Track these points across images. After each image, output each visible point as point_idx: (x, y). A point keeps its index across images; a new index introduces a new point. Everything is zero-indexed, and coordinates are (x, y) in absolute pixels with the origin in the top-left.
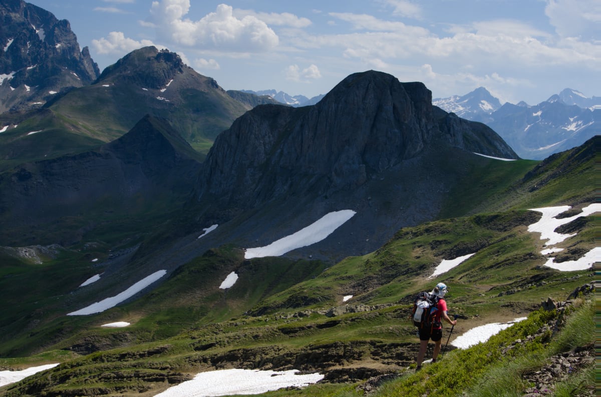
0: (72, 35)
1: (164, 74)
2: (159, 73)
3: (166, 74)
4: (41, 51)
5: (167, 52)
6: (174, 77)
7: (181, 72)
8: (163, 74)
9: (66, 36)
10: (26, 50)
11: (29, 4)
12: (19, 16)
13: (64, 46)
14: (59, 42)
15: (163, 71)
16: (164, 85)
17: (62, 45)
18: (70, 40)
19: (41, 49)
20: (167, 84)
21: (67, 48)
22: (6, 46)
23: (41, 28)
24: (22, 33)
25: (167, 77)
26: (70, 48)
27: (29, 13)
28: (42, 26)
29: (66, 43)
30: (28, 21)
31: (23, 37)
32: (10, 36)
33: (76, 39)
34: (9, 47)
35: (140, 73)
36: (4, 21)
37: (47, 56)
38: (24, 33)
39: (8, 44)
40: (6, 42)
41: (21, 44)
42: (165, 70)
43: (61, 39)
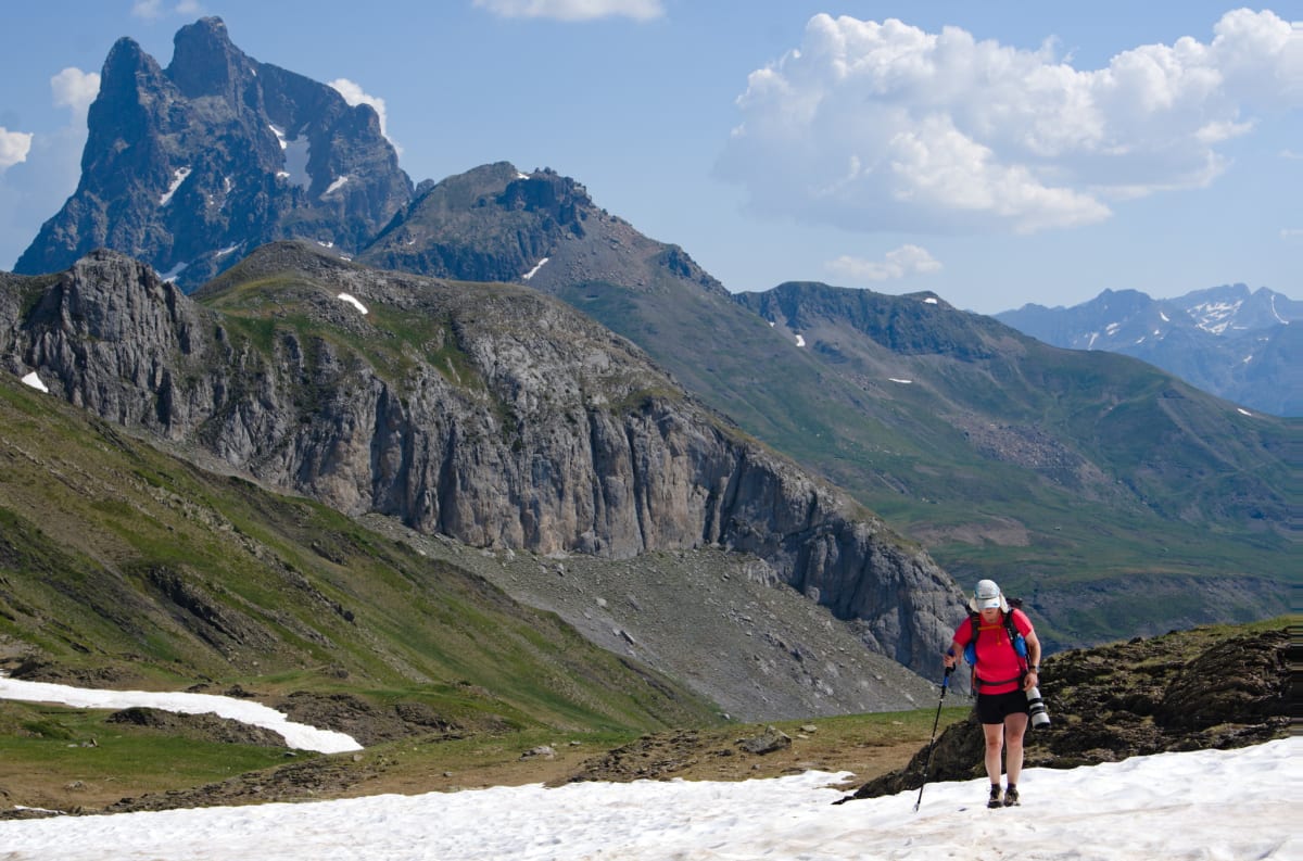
0: (381, 147)
1: (521, 244)
2: (503, 241)
3: (527, 242)
4: (259, 201)
5: (546, 176)
6: (554, 251)
7: (578, 231)
8: (517, 245)
9: (364, 152)
10: (218, 199)
11: (268, 66)
12: (223, 102)
13: (358, 183)
14: (343, 171)
15: (519, 233)
16: (517, 275)
17: (349, 178)
18: (373, 164)
19: (260, 195)
20: (527, 272)
21: (364, 189)
22: (166, 191)
23: (302, 134)
24: (213, 150)
25: (530, 250)
26: (371, 187)
27: (261, 93)
28: (304, 128)
29: (363, 173)
30: (257, 115)
31: (213, 164)
32: (179, 162)
33: (393, 158)
34: (176, 194)
35: (445, 242)
36: (168, 120)
37: (273, 212)
38: (219, 153)
39: (174, 186)
40: (166, 178)
41: (207, 184)
42: (525, 231)
43: (348, 163)
